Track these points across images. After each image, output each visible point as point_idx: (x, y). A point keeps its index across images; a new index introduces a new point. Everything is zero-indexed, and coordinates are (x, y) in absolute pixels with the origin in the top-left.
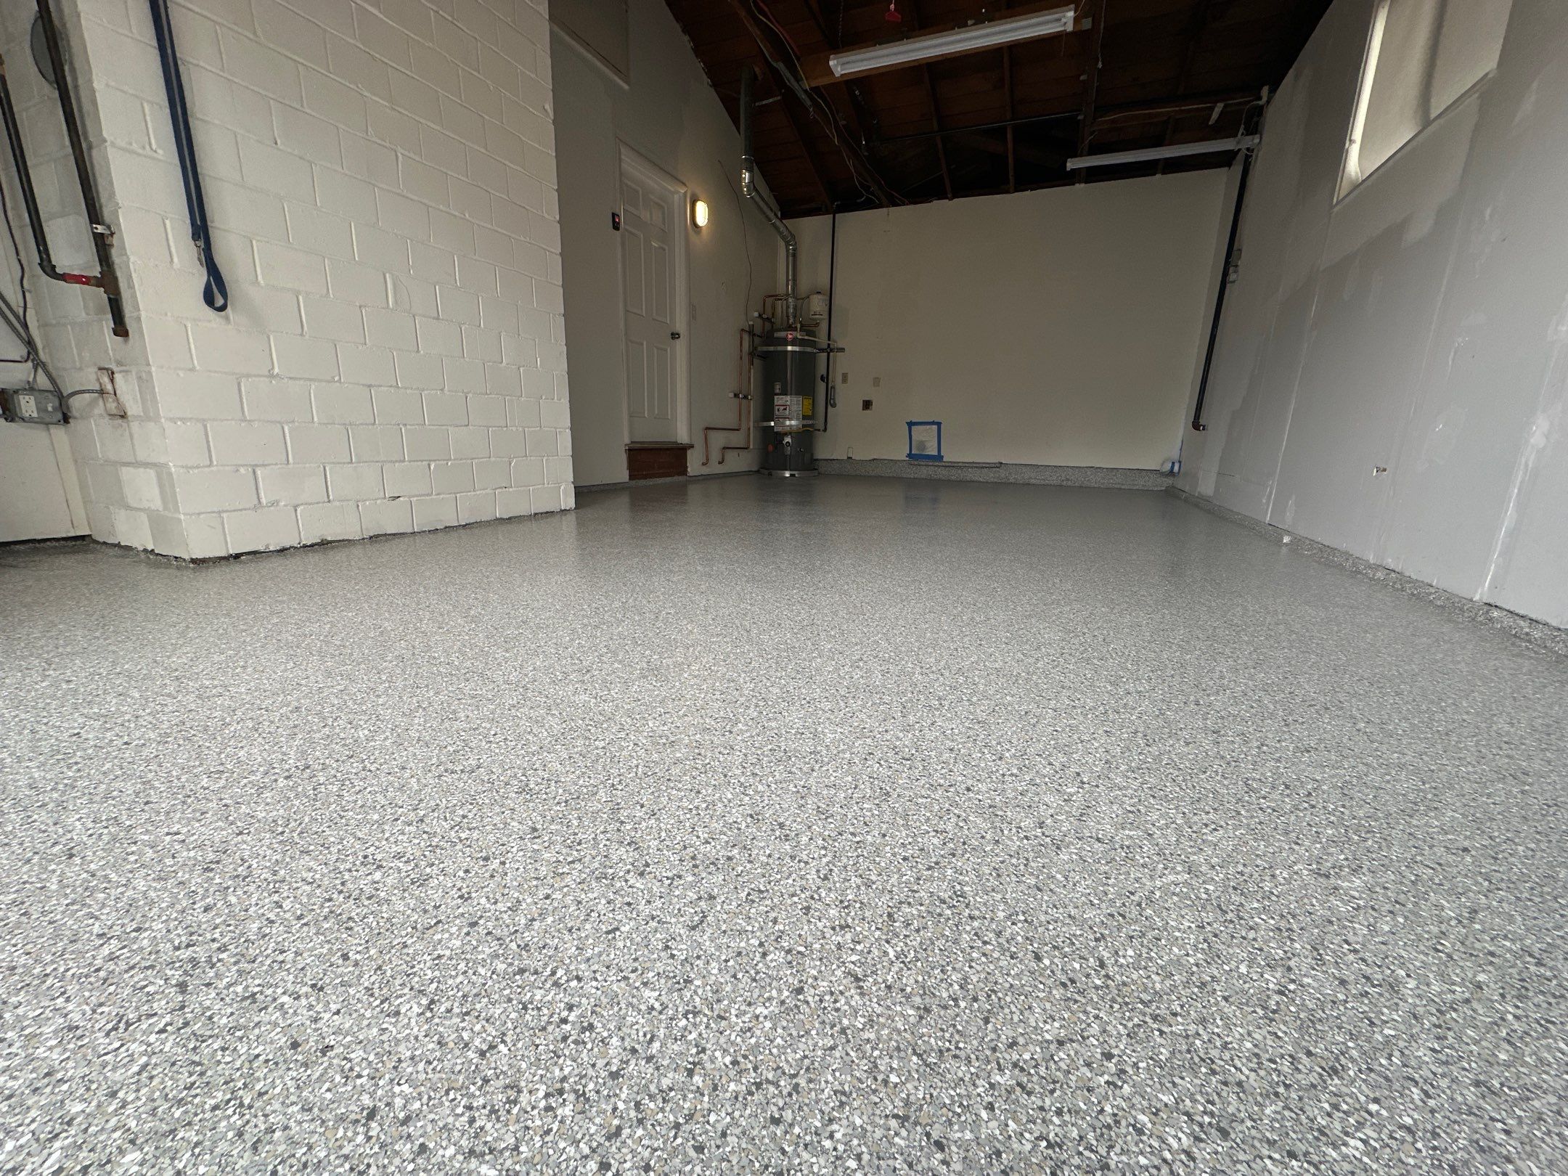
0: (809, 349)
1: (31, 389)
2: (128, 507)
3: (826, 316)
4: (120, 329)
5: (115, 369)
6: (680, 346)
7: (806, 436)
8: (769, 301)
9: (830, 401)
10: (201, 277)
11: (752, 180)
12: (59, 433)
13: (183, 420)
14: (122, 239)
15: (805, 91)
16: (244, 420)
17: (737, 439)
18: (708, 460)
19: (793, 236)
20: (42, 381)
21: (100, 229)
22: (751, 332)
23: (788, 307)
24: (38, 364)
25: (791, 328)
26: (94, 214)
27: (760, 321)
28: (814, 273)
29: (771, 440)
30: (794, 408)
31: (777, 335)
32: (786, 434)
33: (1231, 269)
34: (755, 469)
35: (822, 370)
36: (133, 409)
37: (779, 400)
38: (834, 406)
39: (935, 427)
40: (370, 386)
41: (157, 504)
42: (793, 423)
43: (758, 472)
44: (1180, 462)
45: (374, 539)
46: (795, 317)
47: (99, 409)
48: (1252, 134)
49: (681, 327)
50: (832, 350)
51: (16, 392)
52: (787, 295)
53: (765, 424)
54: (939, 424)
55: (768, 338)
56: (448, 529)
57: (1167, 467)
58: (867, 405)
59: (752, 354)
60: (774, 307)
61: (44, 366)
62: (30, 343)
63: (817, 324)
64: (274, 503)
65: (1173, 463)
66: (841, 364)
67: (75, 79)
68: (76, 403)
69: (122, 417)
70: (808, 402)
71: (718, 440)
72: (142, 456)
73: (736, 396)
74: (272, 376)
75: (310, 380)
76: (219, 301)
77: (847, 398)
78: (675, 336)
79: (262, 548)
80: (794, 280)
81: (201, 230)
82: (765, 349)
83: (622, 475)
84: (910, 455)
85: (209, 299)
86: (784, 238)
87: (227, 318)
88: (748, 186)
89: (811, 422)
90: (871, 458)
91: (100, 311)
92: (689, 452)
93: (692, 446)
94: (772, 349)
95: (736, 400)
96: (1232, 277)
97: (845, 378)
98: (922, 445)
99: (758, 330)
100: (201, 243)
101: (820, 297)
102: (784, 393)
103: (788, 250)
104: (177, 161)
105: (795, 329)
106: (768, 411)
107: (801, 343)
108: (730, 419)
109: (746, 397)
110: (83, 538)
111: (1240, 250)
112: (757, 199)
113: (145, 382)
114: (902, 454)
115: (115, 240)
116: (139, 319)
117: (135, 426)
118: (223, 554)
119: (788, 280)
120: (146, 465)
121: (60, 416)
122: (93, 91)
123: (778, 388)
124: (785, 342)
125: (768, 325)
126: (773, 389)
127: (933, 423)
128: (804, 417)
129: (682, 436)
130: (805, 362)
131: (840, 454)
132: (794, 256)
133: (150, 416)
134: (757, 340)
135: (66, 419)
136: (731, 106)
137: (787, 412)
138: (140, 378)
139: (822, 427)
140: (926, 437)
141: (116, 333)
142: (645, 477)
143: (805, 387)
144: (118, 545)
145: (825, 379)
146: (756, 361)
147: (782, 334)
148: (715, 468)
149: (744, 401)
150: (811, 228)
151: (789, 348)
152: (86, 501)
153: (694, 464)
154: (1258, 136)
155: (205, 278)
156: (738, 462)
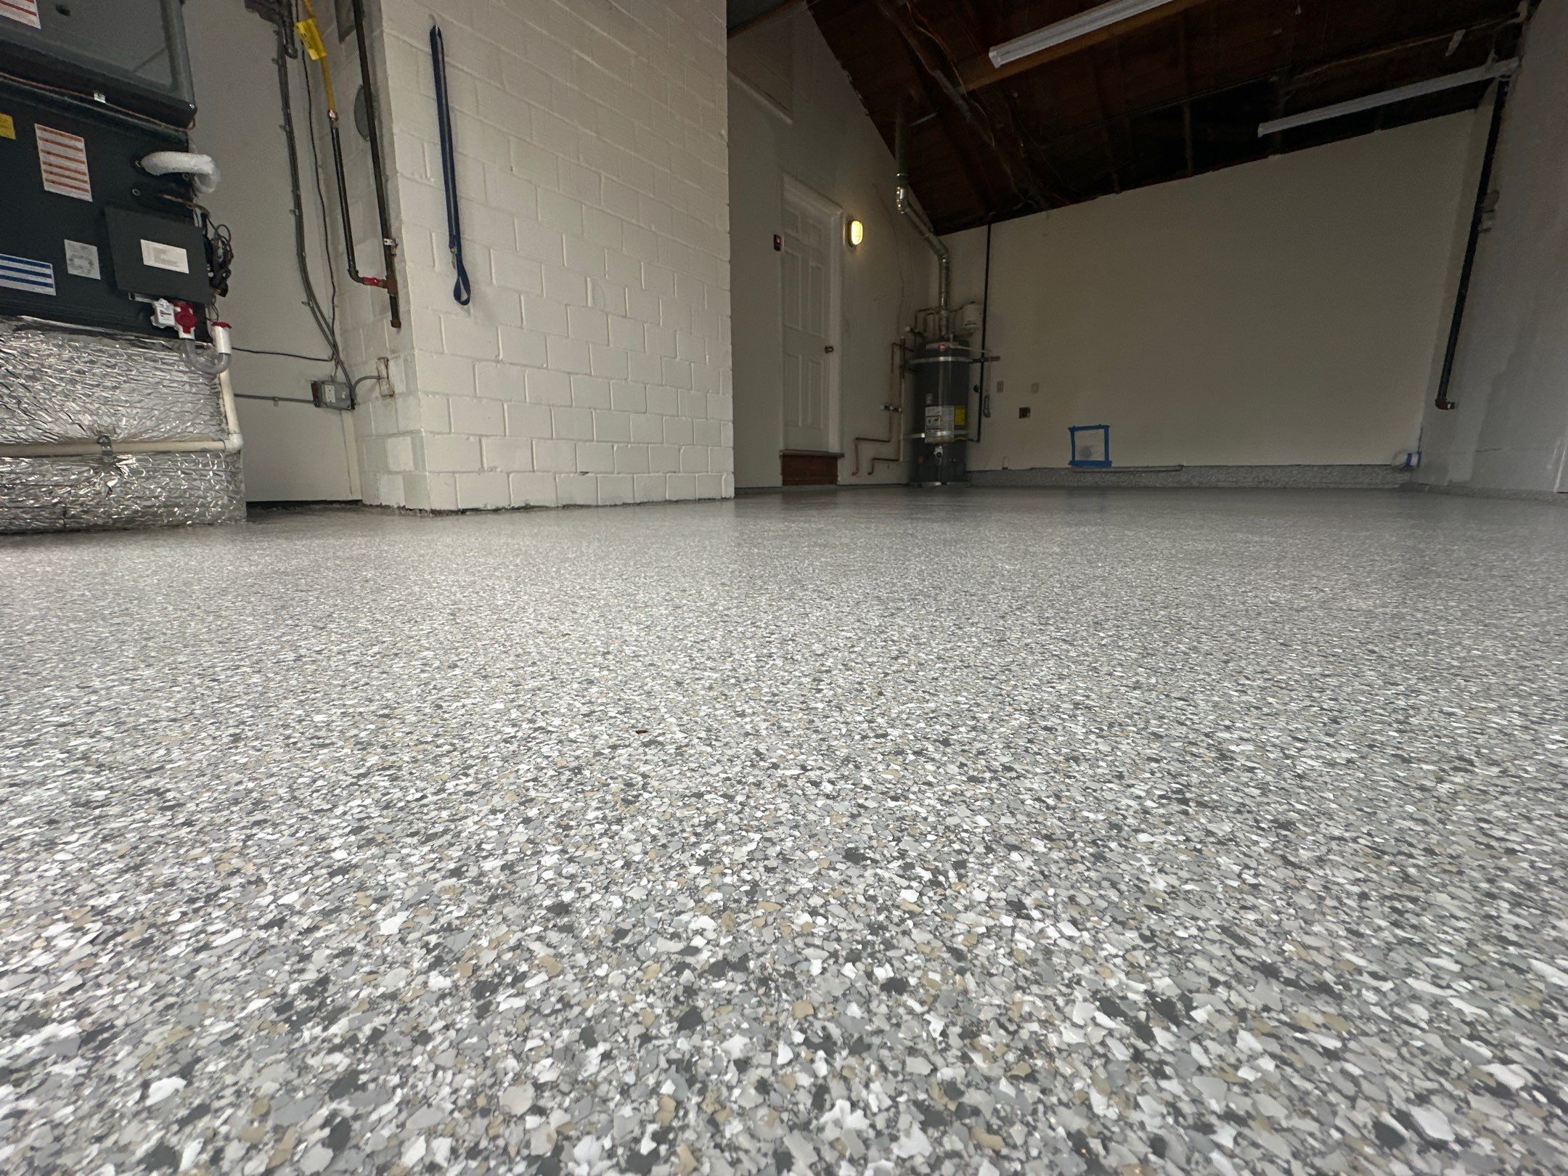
0: (961, 359)
1: (333, 380)
2: (390, 473)
3: (980, 324)
4: (396, 323)
5: (389, 357)
6: (834, 359)
7: (958, 447)
8: (921, 315)
9: (984, 411)
10: (453, 278)
11: (906, 194)
12: (347, 416)
13: (434, 394)
14: (403, 250)
15: (963, 96)
16: (475, 397)
17: (887, 451)
18: (858, 469)
19: (947, 250)
20: (340, 376)
21: (389, 242)
22: (902, 346)
23: (940, 319)
24: (339, 363)
25: (942, 339)
26: (386, 232)
27: (911, 337)
28: (967, 285)
29: (921, 451)
30: (947, 418)
31: (929, 347)
32: (937, 445)
33: (1485, 216)
34: (904, 482)
35: (975, 380)
36: (399, 388)
37: (930, 412)
38: (988, 415)
39: (1102, 431)
40: (569, 373)
41: (410, 466)
42: (945, 433)
43: (907, 485)
44: (1419, 453)
45: (566, 507)
46: (947, 329)
47: (376, 393)
48: (1506, 58)
49: (835, 339)
50: (987, 360)
51: (323, 383)
52: (940, 306)
53: (916, 436)
54: (1106, 428)
55: (920, 351)
56: (625, 505)
57: (1402, 459)
58: (1024, 412)
59: (904, 367)
60: (925, 322)
61: (342, 363)
62: (334, 346)
63: (971, 334)
64: (492, 469)
65: (1410, 456)
66: (996, 372)
67: (381, 128)
68: (361, 390)
69: (391, 396)
70: (960, 412)
71: (868, 451)
72: (402, 427)
73: (887, 408)
74: (498, 361)
75: (525, 366)
76: (464, 297)
77: (1003, 407)
78: (829, 349)
79: (481, 506)
80: (948, 292)
81: (455, 240)
82: (916, 361)
83: (777, 480)
84: (1073, 463)
85: (457, 295)
86: (936, 252)
87: (468, 312)
88: (902, 203)
89: (963, 432)
90: (1029, 466)
91: (383, 312)
92: (840, 462)
93: (842, 456)
94: (923, 361)
95: (887, 413)
96: (1486, 223)
97: (1000, 387)
98: (1087, 451)
99: (909, 344)
100: (455, 250)
101: (973, 306)
102: (935, 404)
103: (941, 264)
104: (443, 188)
105: (948, 340)
106: (919, 423)
107: (954, 353)
108: (880, 431)
109: (896, 410)
110: (356, 502)
111: (1496, 192)
112: (912, 214)
113: (409, 364)
114: (1064, 462)
115: (397, 251)
116: (409, 311)
117: (400, 401)
118: (454, 508)
119: (940, 293)
120: (404, 434)
121: (349, 402)
122: (392, 134)
123: (929, 399)
124: (938, 353)
125: (919, 340)
126: (924, 401)
127: (1099, 427)
128: (957, 427)
129: (833, 446)
130: (959, 372)
131: (994, 465)
132: (948, 269)
133: (411, 392)
134: (909, 355)
135: (353, 406)
136: (886, 131)
137: (939, 423)
138: (406, 360)
139: (975, 438)
140: (1092, 444)
141: (393, 325)
142: (797, 483)
143: (958, 397)
144: (381, 506)
145: (978, 389)
146: (909, 376)
147: (935, 346)
148: (863, 479)
149: (895, 415)
150: (966, 242)
151: (942, 359)
152: (361, 472)
153: (844, 473)
154: (1516, 59)
155: (455, 280)
156: (886, 474)
